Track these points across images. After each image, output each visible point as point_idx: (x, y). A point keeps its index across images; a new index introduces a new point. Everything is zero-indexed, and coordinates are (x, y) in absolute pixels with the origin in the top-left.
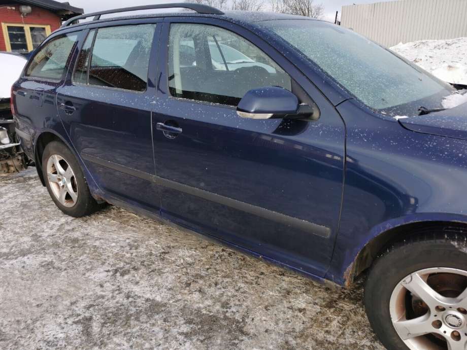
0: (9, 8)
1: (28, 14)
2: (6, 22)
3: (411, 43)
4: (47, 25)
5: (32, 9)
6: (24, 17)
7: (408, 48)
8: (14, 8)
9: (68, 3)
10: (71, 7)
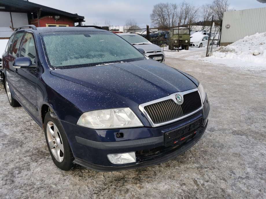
0: (50, 17)
1: (58, 20)
2: (47, 24)
3: (262, 33)
4: (67, 24)
5: (60, 17)
6: (56, 21)
7: (260, 36)
8: (52, 17)
9: (77, 14)
10: (78, 16)
